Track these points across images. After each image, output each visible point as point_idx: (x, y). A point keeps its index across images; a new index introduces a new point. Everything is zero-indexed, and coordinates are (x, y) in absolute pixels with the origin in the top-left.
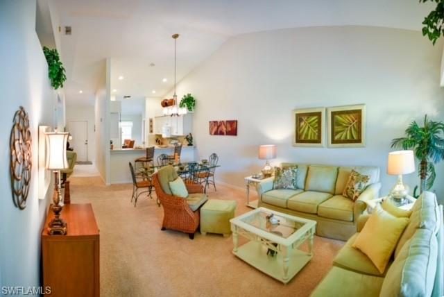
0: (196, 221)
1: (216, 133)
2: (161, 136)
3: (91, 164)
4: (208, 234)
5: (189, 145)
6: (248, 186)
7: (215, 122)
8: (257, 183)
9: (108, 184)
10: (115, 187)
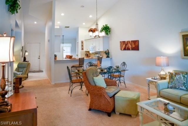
0: (112, 103)
1: (125, 49)
2: (89, 52)
3: (43, 72)
4: (120, 114)
5: (107, 57)
6: (149, 84)
7: (123, 42)
8: (155, 82)
9: (53, 83)
10: (57, 85)
